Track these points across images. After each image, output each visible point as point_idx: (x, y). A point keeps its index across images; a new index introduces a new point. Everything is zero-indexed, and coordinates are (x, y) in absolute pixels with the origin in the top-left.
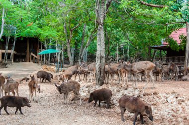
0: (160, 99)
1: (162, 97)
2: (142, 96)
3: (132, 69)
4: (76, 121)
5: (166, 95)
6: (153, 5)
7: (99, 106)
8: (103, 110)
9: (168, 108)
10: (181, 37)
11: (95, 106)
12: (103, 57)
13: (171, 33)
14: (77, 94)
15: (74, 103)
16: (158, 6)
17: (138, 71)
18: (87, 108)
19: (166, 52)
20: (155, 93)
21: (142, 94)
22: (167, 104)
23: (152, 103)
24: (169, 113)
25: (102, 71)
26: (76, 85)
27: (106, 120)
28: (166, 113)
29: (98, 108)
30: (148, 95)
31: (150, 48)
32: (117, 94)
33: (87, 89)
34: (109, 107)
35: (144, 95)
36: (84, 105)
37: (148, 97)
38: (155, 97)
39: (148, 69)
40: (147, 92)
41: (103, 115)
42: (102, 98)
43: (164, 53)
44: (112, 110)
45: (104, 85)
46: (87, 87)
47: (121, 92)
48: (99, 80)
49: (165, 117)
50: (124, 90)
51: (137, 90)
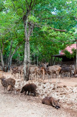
0: (68, 90)
1: (69, 89)
2: (56, 88)
3: (49, 70)
4: (16, 105)
5: (72, 88)
6: (57, 29)
7: (28, 95)
8: (32, 98)
9: (74, 96)
10: (73, 50)
11: (25, 94)
12: (29, 62)
13: (66, 47)
14: (13, 87)
15: (11, 93)
16: (60, 30)
17: (52, 72)
18: (20, 96)
19: (62, 59)
20: (65, 86)
21: (56, 87)
22: (73, 93)
23: (64, 92)
24: (75, 99)
25: (28, 71)
26: (13, 81)
27: (36, 105)
28: (74, 99)
29: (28, 96)
30: (60, 87)
31: (52, 56)
32: (39, 87)
33: (18, 83)
34: (35, 96)
35: (57, 88)
36: (18, 94)
37: (60, 89)
38: (65, 88)
39: (57, 71)
40: (59, 85)
41: (32, 101)
42: (30, 90)
43: (61, 59)
44: (37, 97)
45: (29, 81)
46: (18, 82)
47: (42, 85)
48: (26, 77)
49: (73, 102)
50: (43, 84)
51: (52, 84)
